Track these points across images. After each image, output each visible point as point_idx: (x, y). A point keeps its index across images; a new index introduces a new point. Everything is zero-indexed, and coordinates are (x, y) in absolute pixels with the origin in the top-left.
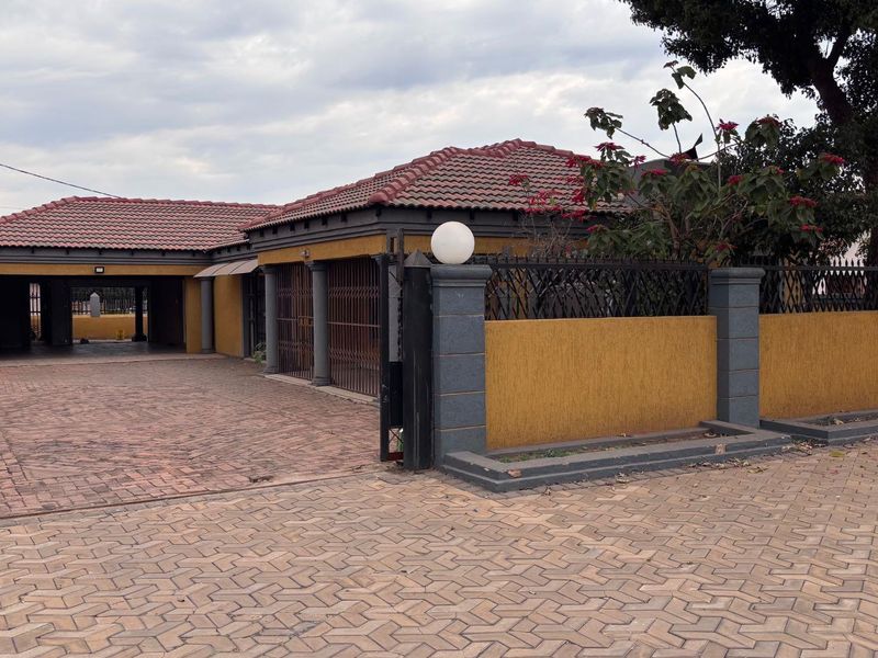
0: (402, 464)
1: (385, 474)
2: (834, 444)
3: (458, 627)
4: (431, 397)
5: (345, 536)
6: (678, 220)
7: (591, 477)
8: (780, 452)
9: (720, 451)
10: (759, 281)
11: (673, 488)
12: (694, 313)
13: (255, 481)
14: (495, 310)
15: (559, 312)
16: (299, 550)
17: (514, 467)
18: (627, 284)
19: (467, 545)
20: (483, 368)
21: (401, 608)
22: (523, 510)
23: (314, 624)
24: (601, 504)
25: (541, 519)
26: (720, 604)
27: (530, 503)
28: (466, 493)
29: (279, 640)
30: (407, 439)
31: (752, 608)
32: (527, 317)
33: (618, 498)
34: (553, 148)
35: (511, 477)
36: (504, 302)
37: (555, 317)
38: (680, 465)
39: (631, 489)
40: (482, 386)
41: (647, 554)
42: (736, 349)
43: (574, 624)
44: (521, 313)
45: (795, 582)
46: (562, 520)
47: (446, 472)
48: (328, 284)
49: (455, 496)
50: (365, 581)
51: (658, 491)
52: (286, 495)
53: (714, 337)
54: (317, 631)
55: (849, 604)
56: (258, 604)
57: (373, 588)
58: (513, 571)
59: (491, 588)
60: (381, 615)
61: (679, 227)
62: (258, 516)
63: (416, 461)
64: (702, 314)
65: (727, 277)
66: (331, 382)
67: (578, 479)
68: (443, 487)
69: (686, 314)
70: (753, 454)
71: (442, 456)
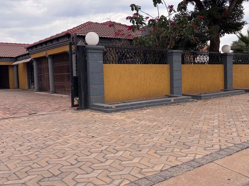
0: (78, 108)
1: (73, 111)
2: (203, 99)
3: (99, 143)
4: (87, 87)
5: (60, 125)
6: (158, 38)
7: (136, 108)
8: (189, 101)
9: (172, 101)
10: (181, 54)
11: (160, 110)
12: (163, 63)
13: (31, 114)
14: (106, 61)
15: (125, 62)
16: (44, 129)
17: (113, 106)
18: (144, 55)
19: (100, 125)
20: (103, 78)
21: (79, 140)
22: (117, 116)
23: (49, 145)
24: (140, 114)
25: (123, 118)
26: (180, 133)
27: (119, 115)
28: (99, 114)
29: (37, 150)
30: (80, 101)
31: (189, 133)
32: (116, 64)
33: (144, 112)
34: (120, 23)
35: (113, 108)
36: (109, 59)
37: (124, 63)
38: (161, 105)
39: (148, 110)
40: (103, 84)
41: (155, 123)
42: (175, 73)
43: (136, 140)
44: (114, 62)
45: (200, 127)
46: (129, 118)
47: (92, 109)
48: (53, 63)
49: (96, 114)
50: (67, 134)
51: (156, 110)
52: (40, 117)
53: (169, 71)
54: (51, 147)
55: (216, 131)
56: (30, 142)
57: (70, 136)
58: (115, 129)
59: (109, 133)
60: (73, 142)
61: (158, 40)
62: (31, 122)
63: (83, 106)
64: (166, 64)
65: (172, 53)
66: (56, 93)
67: (132, 109)
68: (92, 113)
69: (161, 64)
70: (181, 102)
71: (91, 105)
